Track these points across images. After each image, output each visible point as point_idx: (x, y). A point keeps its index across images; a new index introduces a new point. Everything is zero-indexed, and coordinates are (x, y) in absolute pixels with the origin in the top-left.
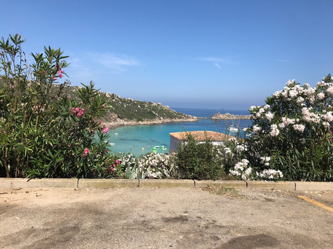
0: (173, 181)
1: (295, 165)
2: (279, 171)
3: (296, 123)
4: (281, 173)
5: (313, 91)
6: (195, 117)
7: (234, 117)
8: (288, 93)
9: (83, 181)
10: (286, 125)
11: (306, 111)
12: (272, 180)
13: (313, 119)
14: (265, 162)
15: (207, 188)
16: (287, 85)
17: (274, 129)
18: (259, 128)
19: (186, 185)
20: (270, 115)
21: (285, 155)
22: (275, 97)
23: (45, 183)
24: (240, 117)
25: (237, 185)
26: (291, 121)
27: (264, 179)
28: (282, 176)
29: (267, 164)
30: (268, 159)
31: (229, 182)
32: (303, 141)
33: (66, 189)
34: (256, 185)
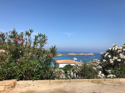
0: (81, 80)
1: (118, 73)
2: (114, 75)
3: (118, 58)
4: (115, 76)
5: (122, 48)
6: (61, 54)
7: (75, 54)
8: (115, 49)
9: (52, 81)
10: (115, 59)
11: (121, 54)
12: (112, 78)
13: (123, 57)
14: (109, 72)
15: (93, 82)
16: (112, 46)
17: (111, 61)
18: (105, 60)
19: (86, 81)
20: (110, 56)
21: (114, 69)
22: (110, 50)
23: (39, 82)
24: (77, 54)
25: (102, 80)
26: (116, 58)
27: (109, 78)
28: (115, 77)
29: (110, 73)
30: (110, 71)
31: (99, 79)
32: (119, 64)
33: (46, 84)
34: (107, 80)
